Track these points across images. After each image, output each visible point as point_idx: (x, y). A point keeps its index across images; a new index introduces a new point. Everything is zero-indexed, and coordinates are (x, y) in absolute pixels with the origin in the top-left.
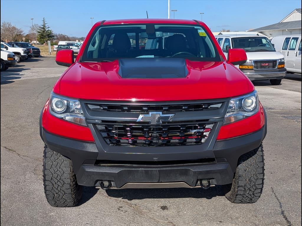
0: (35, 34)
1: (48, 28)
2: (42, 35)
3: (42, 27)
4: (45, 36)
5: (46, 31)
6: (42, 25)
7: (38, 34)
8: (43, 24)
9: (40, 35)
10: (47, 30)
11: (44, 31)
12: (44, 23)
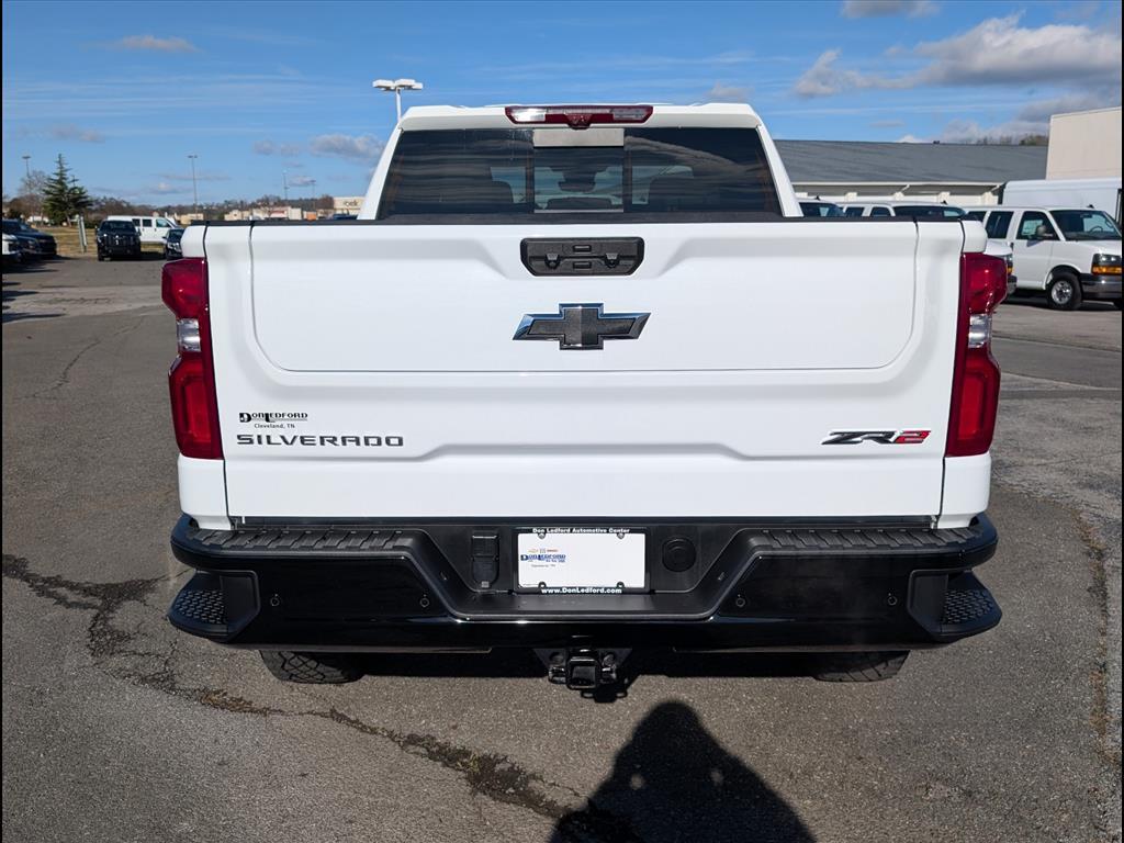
0: (37, 197)
1: (74, 181)
2: (57, 200)
3: (57, 178)
4: (65, 203)
5: (66, 187)
6: (57, 174)
7: (46, 197)
8: (58, 171)
9: (50, 200)
10: (70, 186)
11: (61, 191)
12: (62, 168)
